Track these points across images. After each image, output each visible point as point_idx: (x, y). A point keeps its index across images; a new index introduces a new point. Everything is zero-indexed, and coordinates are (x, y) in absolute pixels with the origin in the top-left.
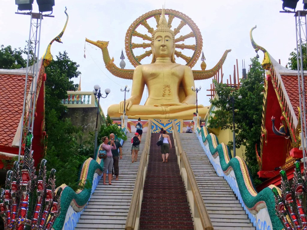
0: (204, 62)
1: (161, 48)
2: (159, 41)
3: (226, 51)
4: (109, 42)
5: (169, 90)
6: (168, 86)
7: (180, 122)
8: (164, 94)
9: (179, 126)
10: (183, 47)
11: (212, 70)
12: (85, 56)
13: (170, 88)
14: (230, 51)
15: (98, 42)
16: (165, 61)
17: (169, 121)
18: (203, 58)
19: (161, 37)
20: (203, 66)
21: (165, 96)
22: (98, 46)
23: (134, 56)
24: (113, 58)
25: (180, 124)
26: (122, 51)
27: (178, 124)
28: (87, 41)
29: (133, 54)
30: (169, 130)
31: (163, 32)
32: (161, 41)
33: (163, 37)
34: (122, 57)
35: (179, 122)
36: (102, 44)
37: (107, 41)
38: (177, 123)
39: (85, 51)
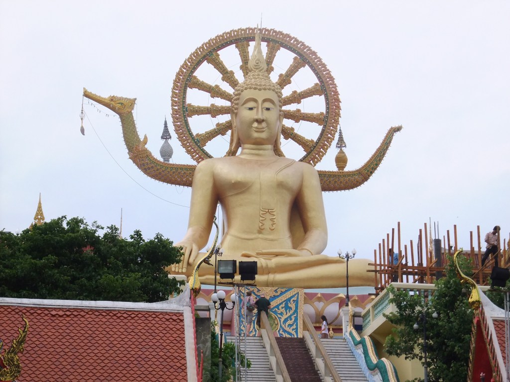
0: (341, 152)
1: (255, 125)
2: (251, 109)
3: (390, 130)
4: (135, 99)
5: (272, 220)
6: (269, 212)
7: (298, 293)
8: (262, 228)
9: (296, 302)
10: (297, 117)
11: (359, 172)
12: (83, 131)
13: (274, 215)
14: (398, 129)
15: (112, 99)
16: (261, 152)
17: (276, 291)
18: (341, 143)
19: (255, 101)
20: (341, 161)
21: (263, 231)
22: (113, 109)
23: (191, 134)
24: (146, 138)
25: (298, 297)
26: (166, 122)
27: (295, 299)
28: (87, 95)
29: (189, 130)
30: (277, 309)
31: (260, 90)
32: (255, 110)
33: (260, 102)
34: (166, 135)
35: (295, 295)
36: (122, 104)
37: (132, 97)
38: (292, 295)
39: (82, 119)
